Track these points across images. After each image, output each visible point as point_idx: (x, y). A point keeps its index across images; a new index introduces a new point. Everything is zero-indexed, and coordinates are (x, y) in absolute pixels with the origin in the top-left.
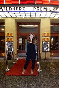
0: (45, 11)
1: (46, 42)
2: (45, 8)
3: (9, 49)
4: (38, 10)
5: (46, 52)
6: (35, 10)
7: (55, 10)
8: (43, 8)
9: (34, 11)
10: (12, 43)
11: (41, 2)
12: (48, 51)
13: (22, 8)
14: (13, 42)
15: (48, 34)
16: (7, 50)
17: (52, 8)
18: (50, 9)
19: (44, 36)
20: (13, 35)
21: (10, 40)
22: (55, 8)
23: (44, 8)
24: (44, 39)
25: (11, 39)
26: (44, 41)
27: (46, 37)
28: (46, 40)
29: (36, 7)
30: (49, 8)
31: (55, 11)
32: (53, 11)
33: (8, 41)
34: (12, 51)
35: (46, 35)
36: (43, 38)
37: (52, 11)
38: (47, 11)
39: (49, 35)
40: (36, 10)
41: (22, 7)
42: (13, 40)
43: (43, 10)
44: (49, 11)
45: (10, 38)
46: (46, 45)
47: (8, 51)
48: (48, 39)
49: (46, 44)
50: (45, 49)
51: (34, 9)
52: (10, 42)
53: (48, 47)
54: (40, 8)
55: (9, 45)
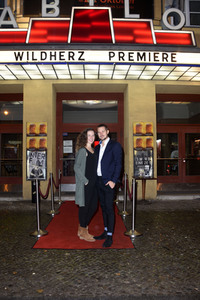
0: (140, 61)
1: (144, 149)
2: (141, 53)
4: (122, 61)
5: (144, 180)
6: (113, 60)
7: (169, 59)
8: (136, 53)
9: (111, 64)
10: (45, 152)
11: (130, 38)
12: (149, 178)
13: (77, 55)
14: (46, 150)
15: (148, 126)
16: (29, 173)
17: (161, 53)
18: (155, 57)
19: (138, 134)
20: (46, 131)
21: (37, 145)
22: (169, 54)
23: (139, 54)
24: (138, 140)
25: (41, 141)
26: (139, 148)
27: (144, 135)
28: (144, 145)
29: (116, 53)
30: (152, 53)
31: (170, 62)
32: (165, 62)
33: (32, 149)
34: (42, 177)
35: (143, 131)
36: (136, 138)
37: (161, 62)
38: (147, 61)
39: (152, 131)
40: (115, 59)
41: (76, 52)
42: (46, 145)
43: (136, 61)
44: (152, 61)
45: (38, 139)
46: (144, 160)
47: (31, 177)
48: (148, 140)
49: (143, 156)
50: (141, 170)
51: (110, 57)
52: (37, 150)
53: (149, 164)
54: (126, 53)
55: (35, 159)
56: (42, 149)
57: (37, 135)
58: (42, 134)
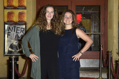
3: (11, 46)
10: (24, 26)
14: (25, 24)
21: (15, 19)
42: (25, 19)
45: (17, 12)
47: (10, 52)
52: (16, 23)
55: (13, 34)
56: (21, 22)
57: (15, 8)
58: (21, 7)
